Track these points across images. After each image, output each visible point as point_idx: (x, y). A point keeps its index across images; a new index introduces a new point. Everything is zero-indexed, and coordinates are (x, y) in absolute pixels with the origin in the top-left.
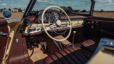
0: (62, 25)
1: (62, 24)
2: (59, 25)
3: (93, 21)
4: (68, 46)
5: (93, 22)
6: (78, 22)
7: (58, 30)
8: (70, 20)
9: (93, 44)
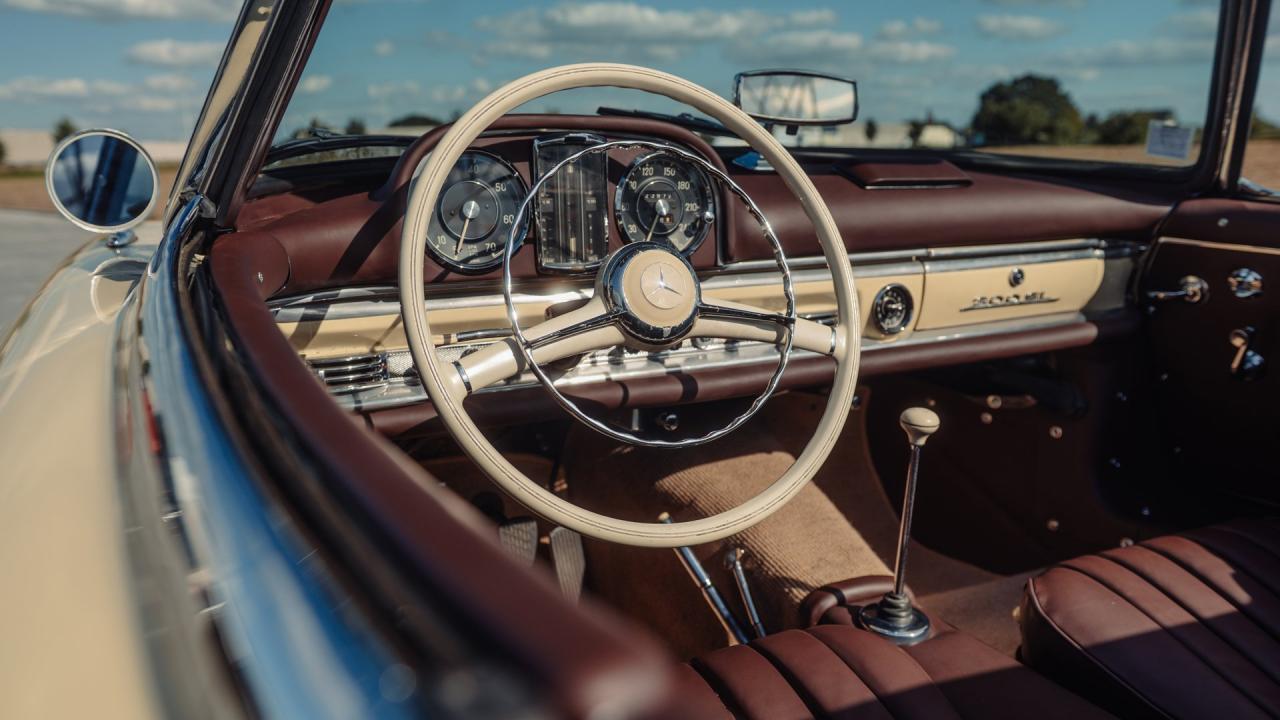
0: (702, 325)
1: (705, 311)
2: (653, 323)
3: (1252, 262)
4: (831, 601)
5: (1252, 277)
6: (1016, 280)
7: (703, 385)
8: (844, 258)
9: (1212, 606)
